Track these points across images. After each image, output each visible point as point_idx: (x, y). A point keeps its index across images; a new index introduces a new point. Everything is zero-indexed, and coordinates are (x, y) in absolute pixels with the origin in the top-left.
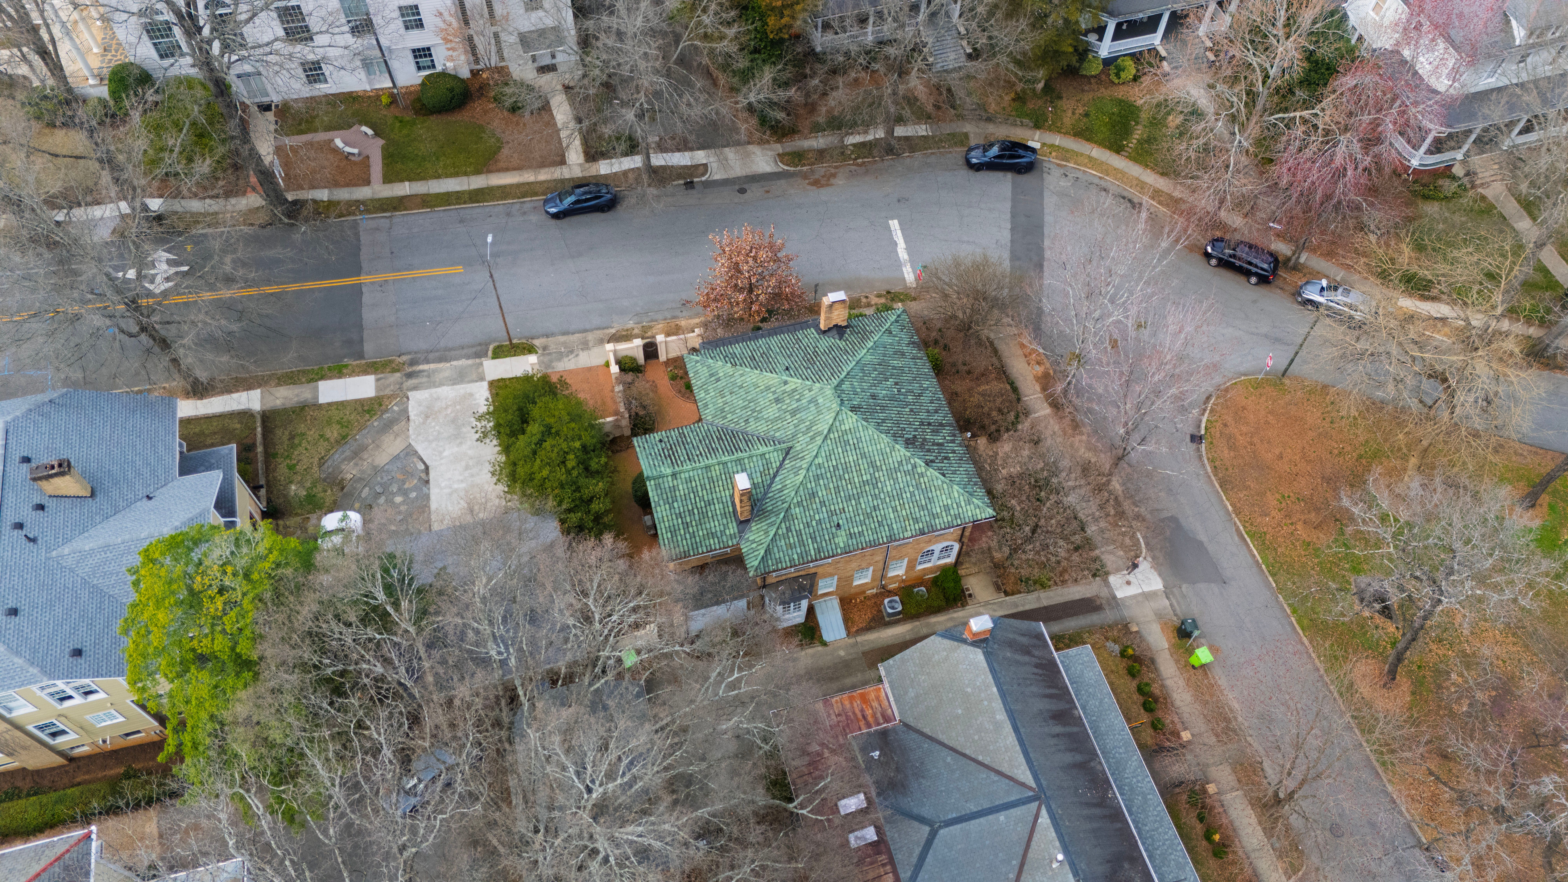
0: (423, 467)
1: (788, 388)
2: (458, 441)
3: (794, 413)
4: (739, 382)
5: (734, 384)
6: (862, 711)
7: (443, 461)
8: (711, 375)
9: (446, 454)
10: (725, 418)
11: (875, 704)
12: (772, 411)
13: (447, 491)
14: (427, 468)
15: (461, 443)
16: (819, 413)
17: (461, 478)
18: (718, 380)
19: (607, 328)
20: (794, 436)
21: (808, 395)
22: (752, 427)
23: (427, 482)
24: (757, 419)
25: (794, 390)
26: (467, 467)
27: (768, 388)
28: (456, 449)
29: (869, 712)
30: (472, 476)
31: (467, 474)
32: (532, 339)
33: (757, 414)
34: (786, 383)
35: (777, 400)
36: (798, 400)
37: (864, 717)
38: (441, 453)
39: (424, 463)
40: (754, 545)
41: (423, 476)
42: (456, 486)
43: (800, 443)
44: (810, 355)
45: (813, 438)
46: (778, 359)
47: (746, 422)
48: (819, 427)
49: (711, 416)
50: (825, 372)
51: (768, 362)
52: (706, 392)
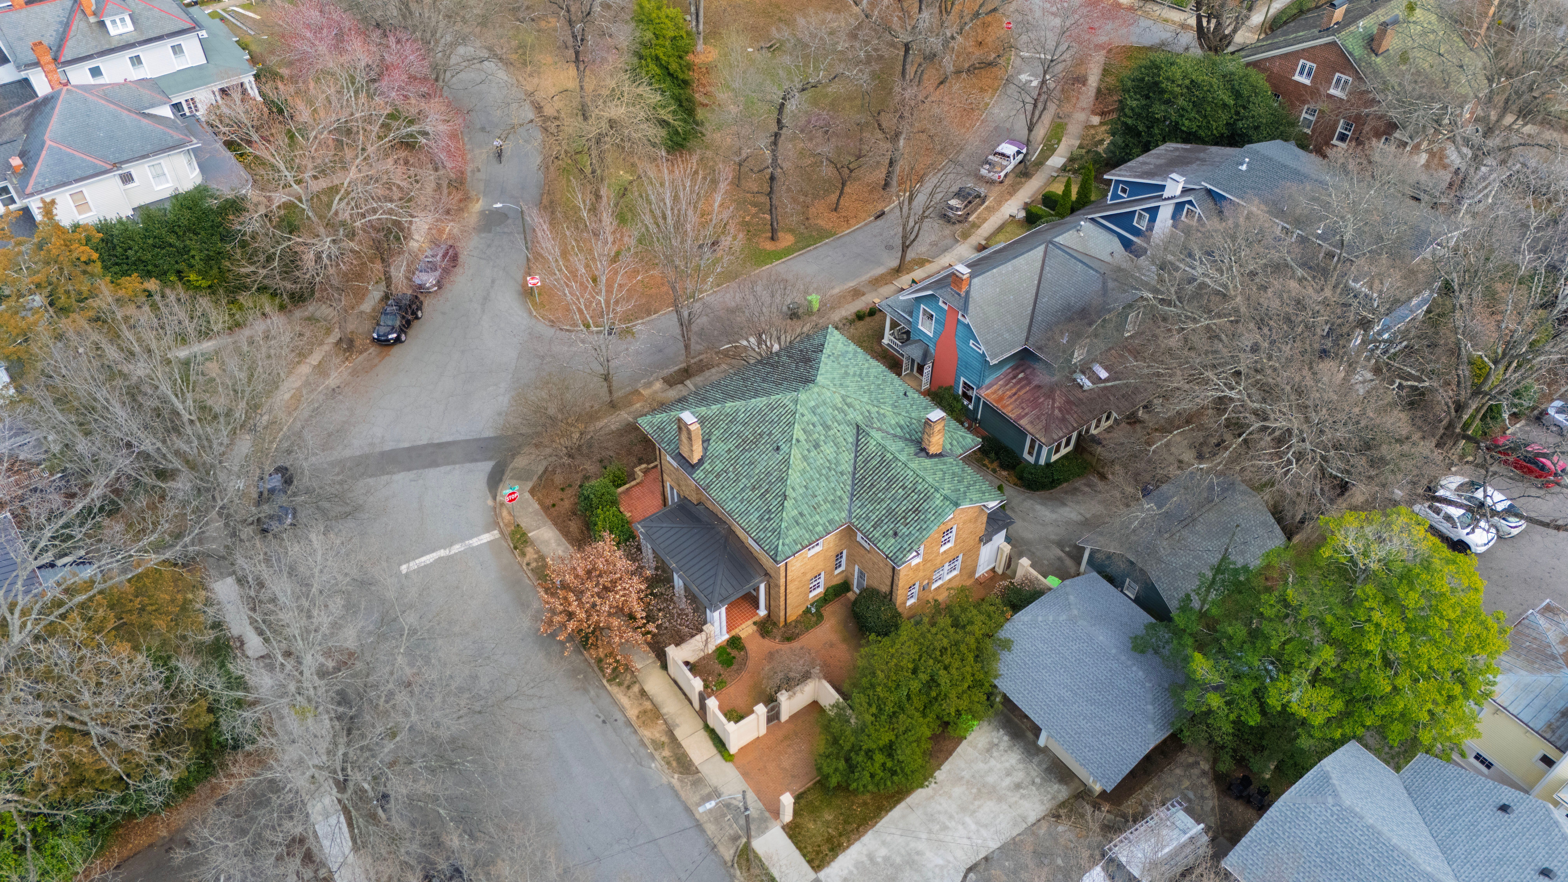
0: (972, 874)
1: (802, 437)
2: (916, 858)
3: (827, 428)
4: (801, 490)
5: (804, 496)
6: (1010, 397)
7: (951, 859)
8: (797, 522)
9: (940, 862)
10: (841, 498)
11: (1000, 392)
12: (828, 450)
13: (983, 832)
14: (970, 870)
15: (918, 853)
16: (824, 403)
17: (960, 827)
18: (801, 514)
19: (672, 788)
20: (849, 423)
21: (808, 417)
22: (847, 466)
23: (986, 859)
24: (838, 463)
25: (805, 431)
26: (945, 828)
27: (805, 458)
28: (929, 854)
29: (1009, 393)
30: (951, 817)
31: (952, 824)
32: (725, 863)
33: (833, 465)
34: (798, 441)
35: (817, 446)
36: (814, 425)
37: (1015, 394)
38: (942, 868)
39: (965, 877)
40: (955, 443)
41: (981, 868)
42: (973, 827)
43: (854, 416)
44: (746, 444)
45: (849, 405)
46: (760, 467)
47: (842, 474)
48: (838, 400)
49: (841, 510)
50: (773, 415)
51: (769, 474)
52: (816, 524)
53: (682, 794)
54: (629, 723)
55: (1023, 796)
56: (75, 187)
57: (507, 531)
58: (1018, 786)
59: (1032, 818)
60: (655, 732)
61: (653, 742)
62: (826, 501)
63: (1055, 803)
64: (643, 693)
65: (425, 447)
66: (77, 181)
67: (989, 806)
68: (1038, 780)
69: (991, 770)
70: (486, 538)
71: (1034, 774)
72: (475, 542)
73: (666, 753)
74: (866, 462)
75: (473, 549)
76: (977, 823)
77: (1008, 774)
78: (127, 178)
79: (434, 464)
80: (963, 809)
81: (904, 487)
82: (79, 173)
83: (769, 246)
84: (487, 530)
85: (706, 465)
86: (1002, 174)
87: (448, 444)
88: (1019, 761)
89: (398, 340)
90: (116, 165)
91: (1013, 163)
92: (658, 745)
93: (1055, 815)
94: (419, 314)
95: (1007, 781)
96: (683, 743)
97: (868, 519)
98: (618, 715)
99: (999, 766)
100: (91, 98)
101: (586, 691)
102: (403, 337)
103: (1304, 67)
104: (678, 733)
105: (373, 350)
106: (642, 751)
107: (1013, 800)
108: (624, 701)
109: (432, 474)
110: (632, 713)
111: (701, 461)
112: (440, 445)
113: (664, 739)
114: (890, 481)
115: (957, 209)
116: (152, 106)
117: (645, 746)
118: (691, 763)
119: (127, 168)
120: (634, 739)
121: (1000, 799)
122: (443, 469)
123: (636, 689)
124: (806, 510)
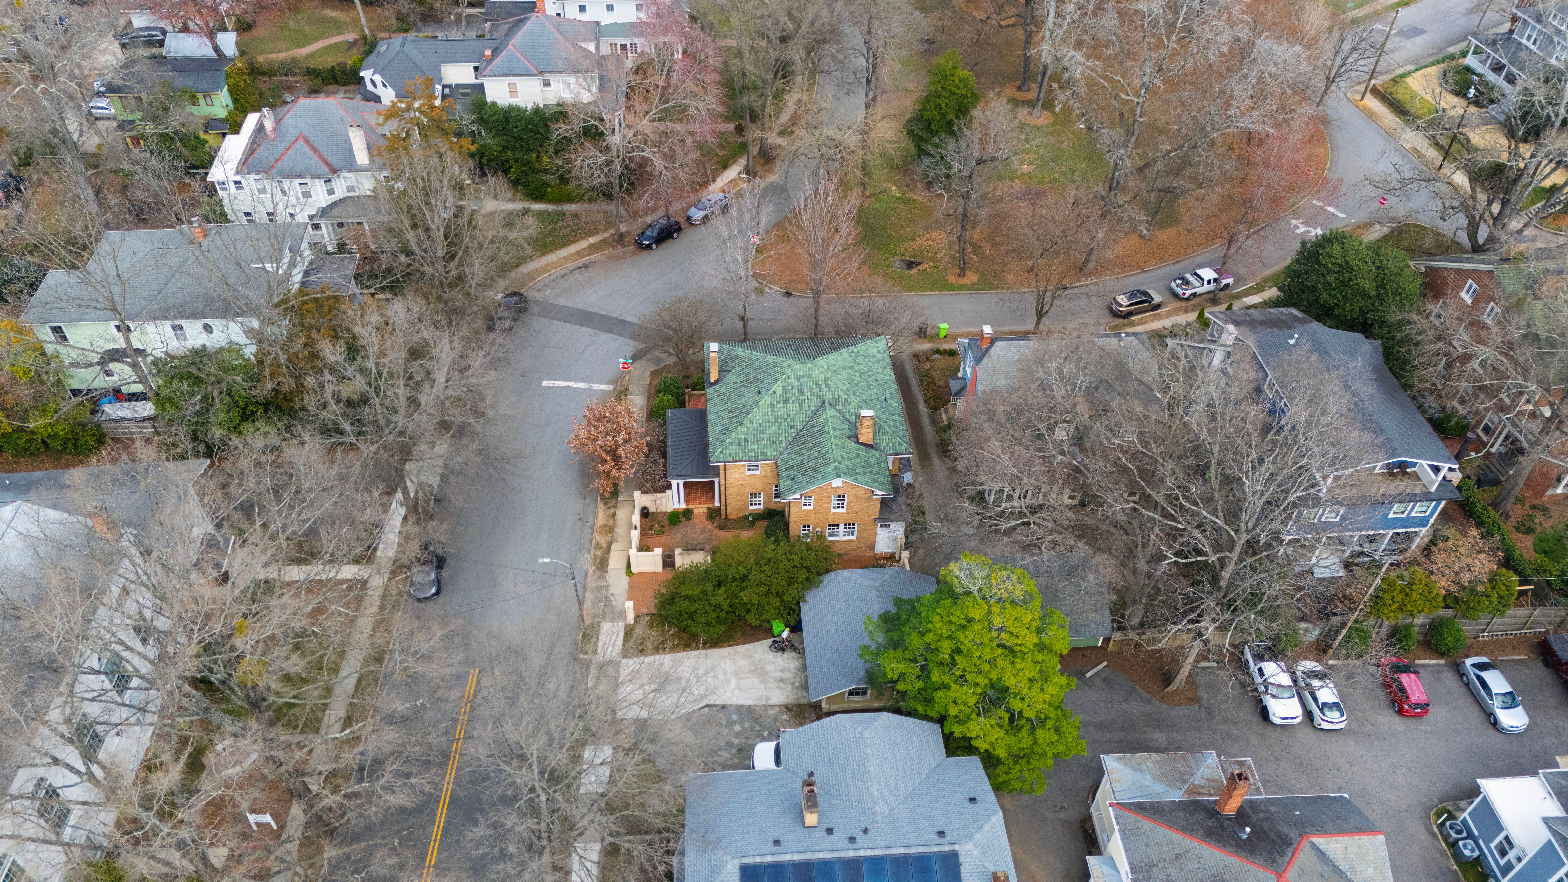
0: (707, 709)
1: (779, 391)
3: (801, 393)
4: (756, 425)
5: (755, 429)
8: (739, 444)
9: (694, 693)
10: (780, 442)
12: (792, 408)
13: (736, 692)
16: (810, 376)
17: (725, 682)
18: (746, 440)
19: (586, 573)
20: (819, 397)
21: (793, 380)
22: (798, 425)
23: (724, 707)
25: (783, 388)
26: (715, 677)
27: (772, 406)
28: (692, 685)
30: (725, 674)
31: (722, 678)
33: (789, 419)
34: (774, 392)
35: (786, 402)
36: (793, 387)
39: (701, 708)
40: (891, 444)
41: (715, 709)
42: (733, 686)
43: (827, 394)
44: (747, 382)
45: (827, 385)
46: (743, 401)
47: (792, 427)
48: (821, 379)
49: (776, 449)
50: (772, 371)
51: (744, 406)
52: (752, 450)
53: (589, 579)
54: (592, 527)
55: (779, 687)
56: (512, 79)
57: (619, 388)
58: (782, 680)
59: (773, 702)
60: (602, 540)
61: (598, 543)
62: (768, 439)
63: (796, 702)
64: (614, 515)
65: (613, 318)
66: (514, 75)
67: (754, 681)
68: (797, 684)
69: (774, 663)
70: (604, 387)
71: (798, 679)
72: (596, 387)
73: (599, 553)
74: (812, 427)
75: (591, 390)
76: (737, 686)
77: (782, 671)
78: (547, 84)
79: (610, 331)
80: (736, 673)
81: (819, 452)
82: (518, 71)
83: (952, 279)
84: (608, 383)
85: (717, 387)
86: (1188, 293)
87: (628, 322)
88: (796, 668)
89: (649, 247)
90: (541, 73)
91: (1206, 288)
92: (598, 546)
93: (788, 708)
94: (675, 235)
95: (778, 674)
96: (612, 553)
97: (787, 462)
98: (591, 520)
99: (781, 663)
100: (548, 25)
101: (585, 498)
102: (654, 246)
103: (1471, 286)
104: (613, 546)
105: (632, 248)
106: (587, 545)
107: (770, 685)
108: (601, 514)
109: (605, 337)
110: (600, 522)
111: (716, 382)
112: (623, 322)
113: (605, 546)
114: (815, 445)
115: (1121, 305)
116: (585, 41)
117: (591, 542)
118: (607, 566)
119: (548, 76)
120: (588, 537)
121: (764, 681)
122: (612, 336)
123: (612, 511)
124: (751, 438)
